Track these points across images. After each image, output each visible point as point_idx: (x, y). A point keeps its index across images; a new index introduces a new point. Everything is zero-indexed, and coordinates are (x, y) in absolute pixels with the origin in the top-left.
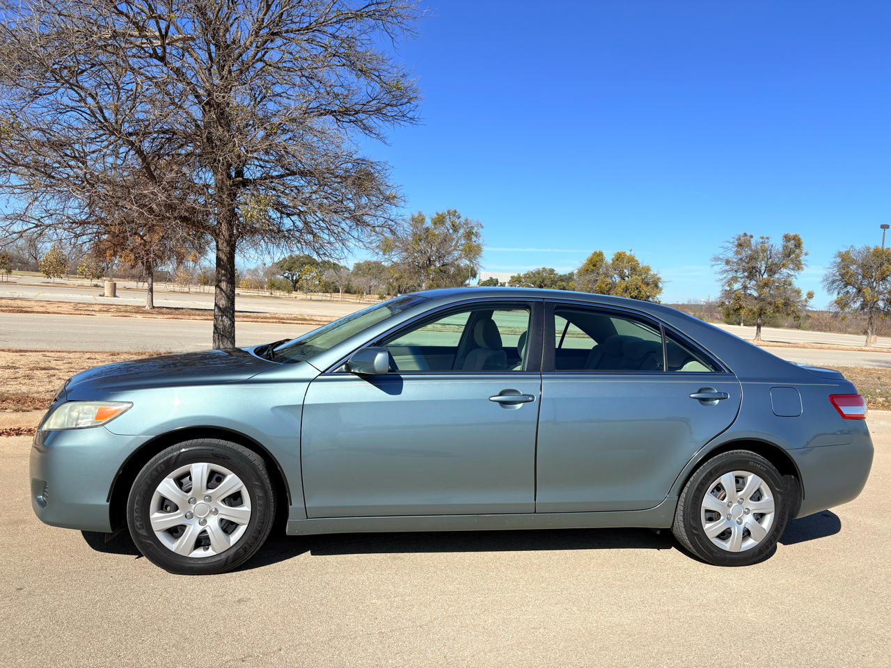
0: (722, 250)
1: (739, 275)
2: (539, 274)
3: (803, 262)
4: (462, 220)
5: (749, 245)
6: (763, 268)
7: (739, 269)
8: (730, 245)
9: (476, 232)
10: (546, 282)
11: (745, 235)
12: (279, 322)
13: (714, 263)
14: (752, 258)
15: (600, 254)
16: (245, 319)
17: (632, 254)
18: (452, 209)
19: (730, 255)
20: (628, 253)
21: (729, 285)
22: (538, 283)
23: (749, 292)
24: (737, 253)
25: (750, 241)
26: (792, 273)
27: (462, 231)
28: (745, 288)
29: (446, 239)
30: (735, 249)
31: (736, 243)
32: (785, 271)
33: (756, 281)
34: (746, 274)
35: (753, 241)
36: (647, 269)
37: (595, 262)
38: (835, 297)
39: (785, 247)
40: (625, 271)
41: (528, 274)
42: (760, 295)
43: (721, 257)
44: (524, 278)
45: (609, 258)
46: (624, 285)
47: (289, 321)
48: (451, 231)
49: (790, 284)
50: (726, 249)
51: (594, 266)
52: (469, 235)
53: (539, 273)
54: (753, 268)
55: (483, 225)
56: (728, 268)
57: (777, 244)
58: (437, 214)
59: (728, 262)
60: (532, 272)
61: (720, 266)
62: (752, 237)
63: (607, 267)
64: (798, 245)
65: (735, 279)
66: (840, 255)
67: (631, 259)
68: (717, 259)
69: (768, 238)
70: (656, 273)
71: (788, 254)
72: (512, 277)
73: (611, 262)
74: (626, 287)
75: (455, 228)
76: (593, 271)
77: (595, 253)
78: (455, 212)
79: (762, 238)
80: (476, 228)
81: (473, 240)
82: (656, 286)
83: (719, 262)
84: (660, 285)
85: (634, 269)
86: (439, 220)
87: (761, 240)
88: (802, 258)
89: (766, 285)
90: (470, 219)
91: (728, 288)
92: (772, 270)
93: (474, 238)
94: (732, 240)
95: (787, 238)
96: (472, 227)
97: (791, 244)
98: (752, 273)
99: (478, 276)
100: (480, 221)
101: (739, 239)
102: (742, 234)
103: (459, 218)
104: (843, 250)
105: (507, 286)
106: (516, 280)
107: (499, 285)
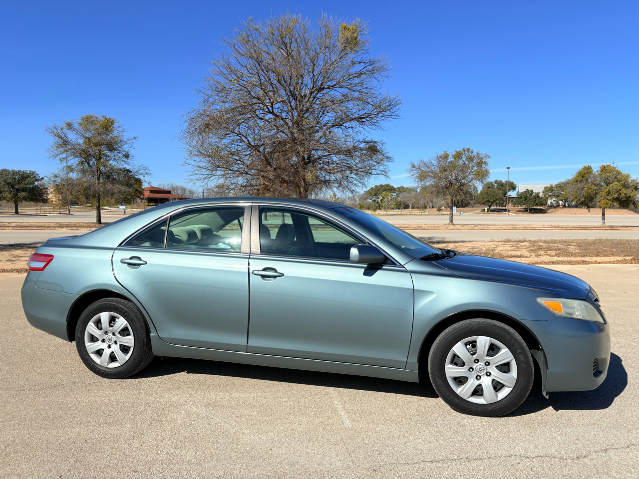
4: (475, 154)
9: (485, 161)
15: (589, 168)
17: (615, 165)
18: (466, 147)
20: (611, 166)
27: (475, 161)
29: (464, 168)
36: (628, 176)
37: (584, 174)
40: (610, 179)
41: (559, 184)
44: (556, 187)
45: (596, 170)
51: (583, 177)
52: (480, 164)
55: (490, 156)
58: (456, 152)
60: (563, 183)
63: (594, 177)
67: (614, 169)
70: (635, 179)
72: (546, 188)
73: (598, 173)
74: (609, 191)
77: (585, 167)
78: (469, 149)
80: (484, 159)
81: (483, 166)
85: (617, 177)
86: (458, 156)
90: (480, 153)
96: (482, 158)
99: (517, 189)
100: (487, 154)
103: (472, 152)
105: (541, 195)
106: (549, 190)
107: (534, 194)
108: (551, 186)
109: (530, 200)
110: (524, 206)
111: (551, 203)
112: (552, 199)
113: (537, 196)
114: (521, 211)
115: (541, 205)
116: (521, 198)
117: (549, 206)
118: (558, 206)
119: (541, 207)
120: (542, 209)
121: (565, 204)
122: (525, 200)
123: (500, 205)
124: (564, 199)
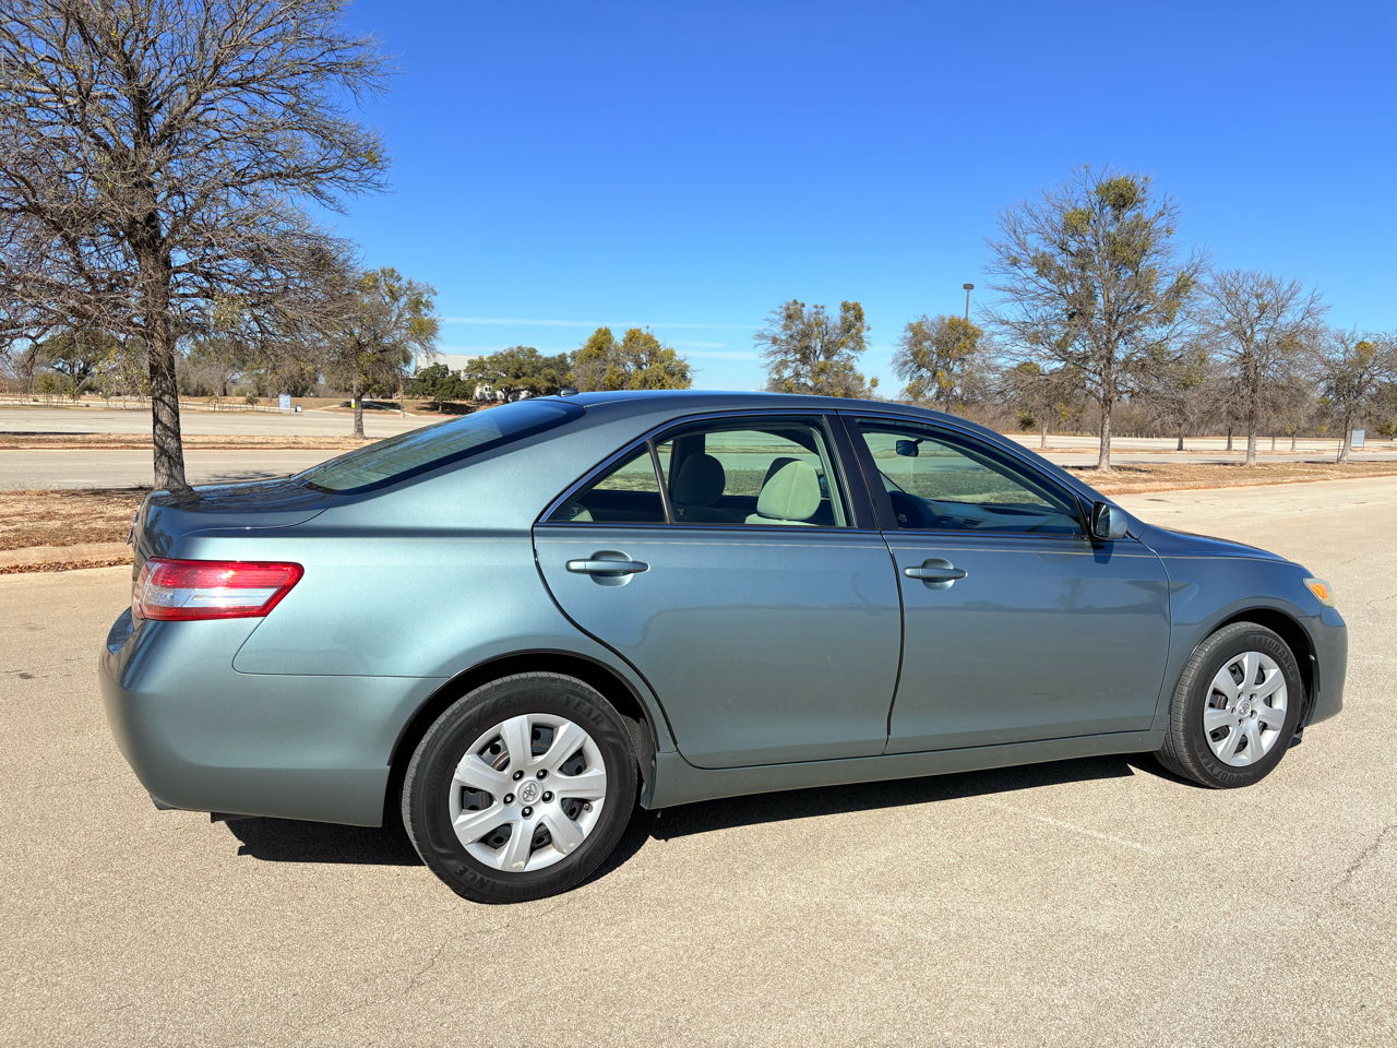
0: (767, 324)
1: (790, 357)
2: (513, 357)
3: (865, 340)
4: (404, 283)
5: (801, 317)
6: (819, 347)
7: (789, 350)
8: (777, 317)
9: (427, 301)
10: (524, 370)
11: (795, 302)
12: (128, 448)
13: (757, 341)
14: (805, 335)
16: (68, 445)
17: (650, 332)
18: (388, 266)
19: (777, 330)
20: (644, 332)
21: (777, 372)
22: (512, 371)
23: (802, 380)
24: (786, 327)
25: (801, 311)
26: (852, 354)
27: (404, 300)
28: (798, 375)
29: (381, 312)
30: (782, 323)
31: (784, 314)
32: (844, 351)
33: (811, 365)
34: (798, 356)
35: (805, 311)
36: (671, 354)
37: (601, 342)
38: (906, 383)
39: (844, 319)
40: (642, 356)
41: (495, 357)
42: (816, 384)
43: (766, 333)
44: (489, 363)
45: (619, 338)
46: (641, 376)
47: (143, 445)
48: (388, 299)
49: (851, 369)
50: (772, 322)
51: (600, 349)
52: (416, 305)
53: (512, 355)
54: (807, 348)
55: (436, 290)
56: (775, 348)
57: (834, 315)
58: (367, 275)
59: (775, 341)
61: (766, 346)
62: (803, 305)
63: (617, 350)
64: (859, 317)
65: (784, 364)
66: (911, 328)
67: (649, 340)
68: (761, 336)
69: (822, 307)
71: (847, 328)
72: (471, 362)
73: (622, 343)
74: (645, 377)
75: (394, 296)
76: (597, 357)
77: (600, 330)
78: (393, 271)
79: (816, 307)
80: (426, 295)
81: (423, 313)
82: (684, 376)
83: (764, 341)
84: (689, 375)
85: (653, 354)
86: (371, 284)
87: (815, 310)
88: (864, 333)
89: (822, 371)
90: (415, 281)
91: (777, 377)
92: (829, 352)
93: (424, 311)
94: (779, 310)
95: (846, 307)
96: (421, 294)
97: (851, 316)
98: (806, 355)
100: (432, 285)
101: (788, 309)
102: (791, 302)
103: (399, 280)
104: (914, 321)
105: (463, 376)
106: (477, 366)
107: (450, 374)
108: (481, 358)
109: (442, 385)
110: (431, 399)
111: (481, 393)
112: (483, 385)
113: (456, 378)
114: (425, 408)
115: (466, 397)
116: (425, 380)
117: (477, 400)
118: (494, 400)
119: (464, 402)
120: (464, 405)
121: (506, 397)
122: (434, 385)
123: (380, 393)
124: (506, 388)
